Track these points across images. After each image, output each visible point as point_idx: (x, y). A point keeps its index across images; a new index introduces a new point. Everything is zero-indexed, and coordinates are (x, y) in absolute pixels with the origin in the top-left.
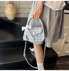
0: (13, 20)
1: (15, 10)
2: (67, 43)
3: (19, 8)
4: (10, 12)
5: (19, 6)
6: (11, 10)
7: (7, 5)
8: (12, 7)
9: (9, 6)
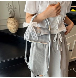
0: (15, 33)
1: (17, 23)
3: (20, 19)
4: (12, 26)
5: (20, 17)
6: (13, 24)
7: (9, 19)
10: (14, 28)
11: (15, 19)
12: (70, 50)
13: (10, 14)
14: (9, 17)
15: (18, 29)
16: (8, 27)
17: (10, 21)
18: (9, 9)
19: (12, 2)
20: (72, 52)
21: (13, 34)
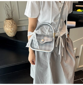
0: (13, 37)
1: (15, 26)
2: (78, 57)
4: (10, 29)
5: (19, 18)
6: (11, 26)
7: (6, 21)
8: (12, 23)
9: (8, 23)
10: (12, 31)
11: (13, 21)
13: (7, 15)
14: (6, 19)
15: (16, 32)
16: (5, 30)
17: (7, 24)
18: (6, 10)
19: (10, 2)
21: (11, 38)
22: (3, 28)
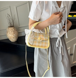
0: (15, 42)
3: (19, 28)
4: (12, 35)
5: (19, 26)
6: (13, 33)
7: (9, 29)
10: (14, 37)
11: (15, 28)
12: (71, 55)
13: (9, 23)
14: (9, 27)
15: (18, 37)
16: (8, 36)
17: (10, 31)
18: (8, 19)
20: (73, 56)
21: (13, 43)
22: (6, 35)
